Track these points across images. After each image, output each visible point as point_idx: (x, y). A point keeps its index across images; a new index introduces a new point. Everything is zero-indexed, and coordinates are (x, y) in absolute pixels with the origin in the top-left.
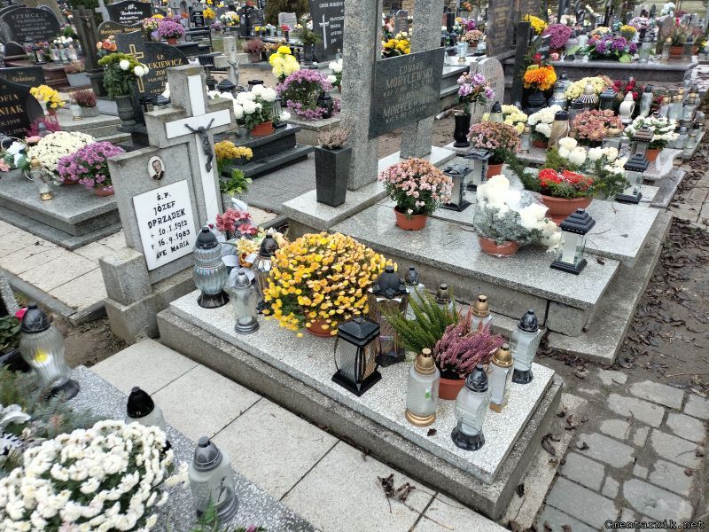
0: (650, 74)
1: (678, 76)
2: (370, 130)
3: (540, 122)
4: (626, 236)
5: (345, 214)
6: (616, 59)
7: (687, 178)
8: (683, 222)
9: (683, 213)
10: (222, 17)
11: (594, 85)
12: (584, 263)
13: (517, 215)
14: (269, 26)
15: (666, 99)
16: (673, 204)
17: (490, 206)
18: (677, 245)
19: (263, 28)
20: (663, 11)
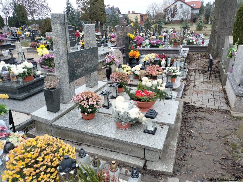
0: (169, 51)
1: (177, 52)
2: (70, 79)
3: (135, 70)
4: (169, 114)
5: (60, 115)
6: (158, 47)
7: (186, 86)
8: (187, 103)
9: (187, 100)
10: (24, 34)
11: (152, 56)
12: (156, 129)
13: (128, 113)
14: (42, 37)
15: (175, 60)
16: (183, 97)
17: (117, 110)
18: (187, 113)
19: (39, 38)
20: (170, 31)
